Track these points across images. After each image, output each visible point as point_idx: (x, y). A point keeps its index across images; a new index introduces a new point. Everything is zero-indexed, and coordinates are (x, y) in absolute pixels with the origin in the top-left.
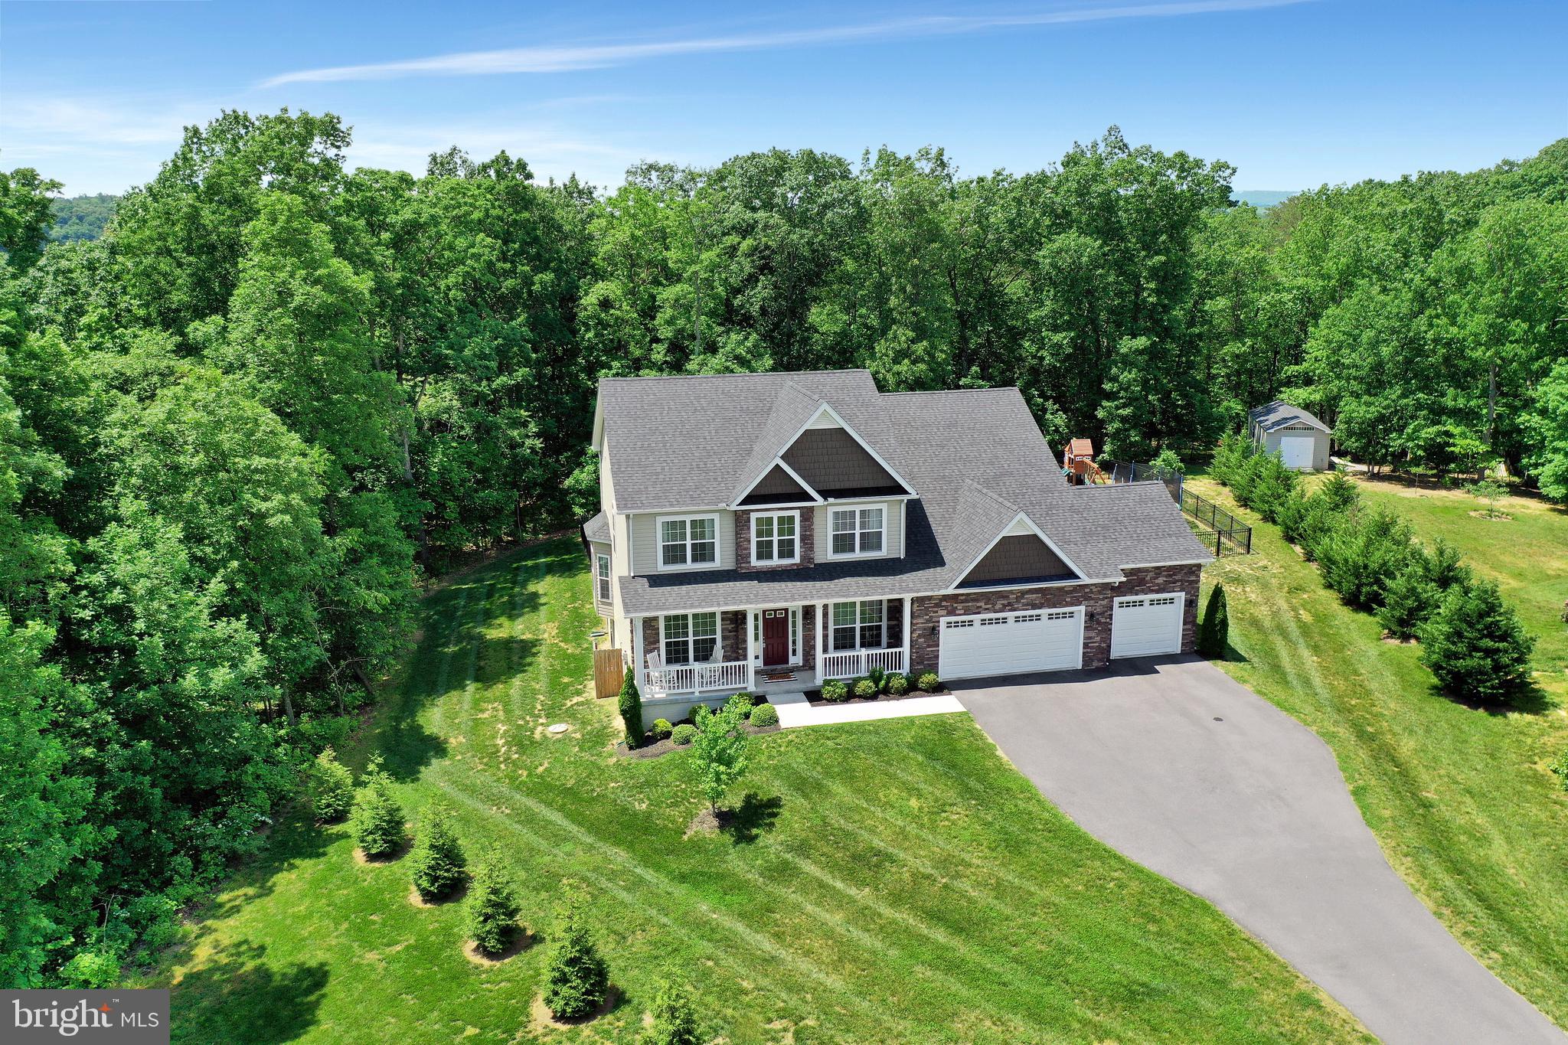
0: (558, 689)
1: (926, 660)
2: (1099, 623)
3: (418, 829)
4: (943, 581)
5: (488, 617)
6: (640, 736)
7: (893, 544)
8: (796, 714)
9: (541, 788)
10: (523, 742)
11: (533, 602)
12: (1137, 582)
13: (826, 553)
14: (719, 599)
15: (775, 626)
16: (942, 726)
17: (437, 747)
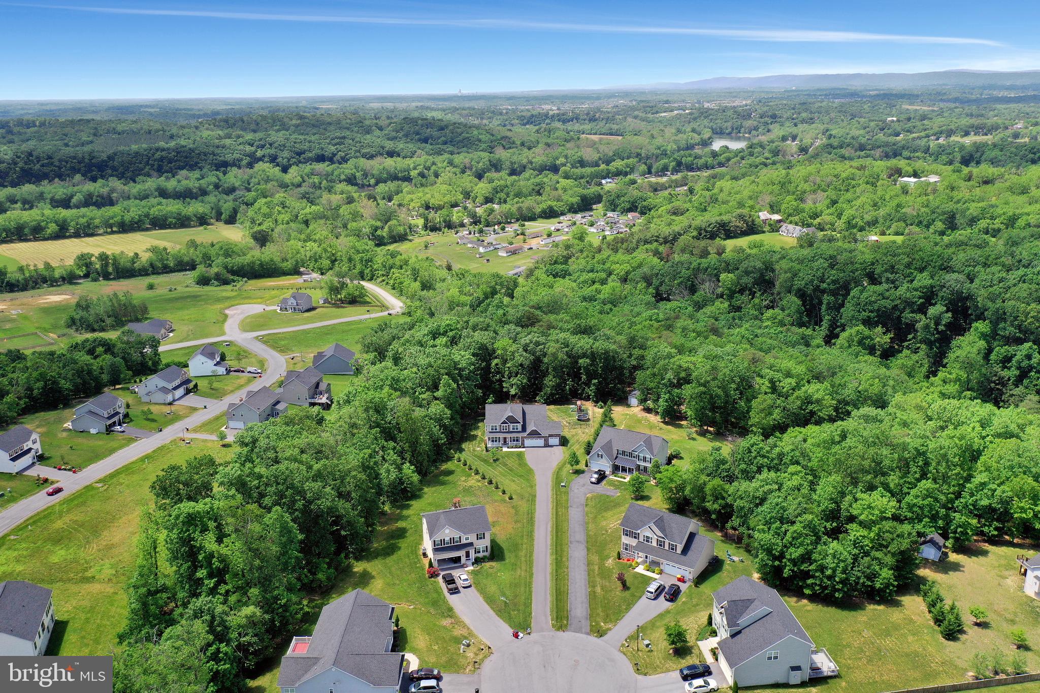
0: (480, 443)
1: (523, 443)
2: (546, 441)
3: (462, 459)
4: (525, 434)
5: (471, 430)
6: (487, 451)
7: (520, 429)
8: (505, 449)
9: (475, 456)
10: (474, 450)
11: (478, 428)
12: (551, 436)
13: (511, 430)
14: (498, 435)
15: (505, 439)
16: (521, 452)
17: (464, 450)
